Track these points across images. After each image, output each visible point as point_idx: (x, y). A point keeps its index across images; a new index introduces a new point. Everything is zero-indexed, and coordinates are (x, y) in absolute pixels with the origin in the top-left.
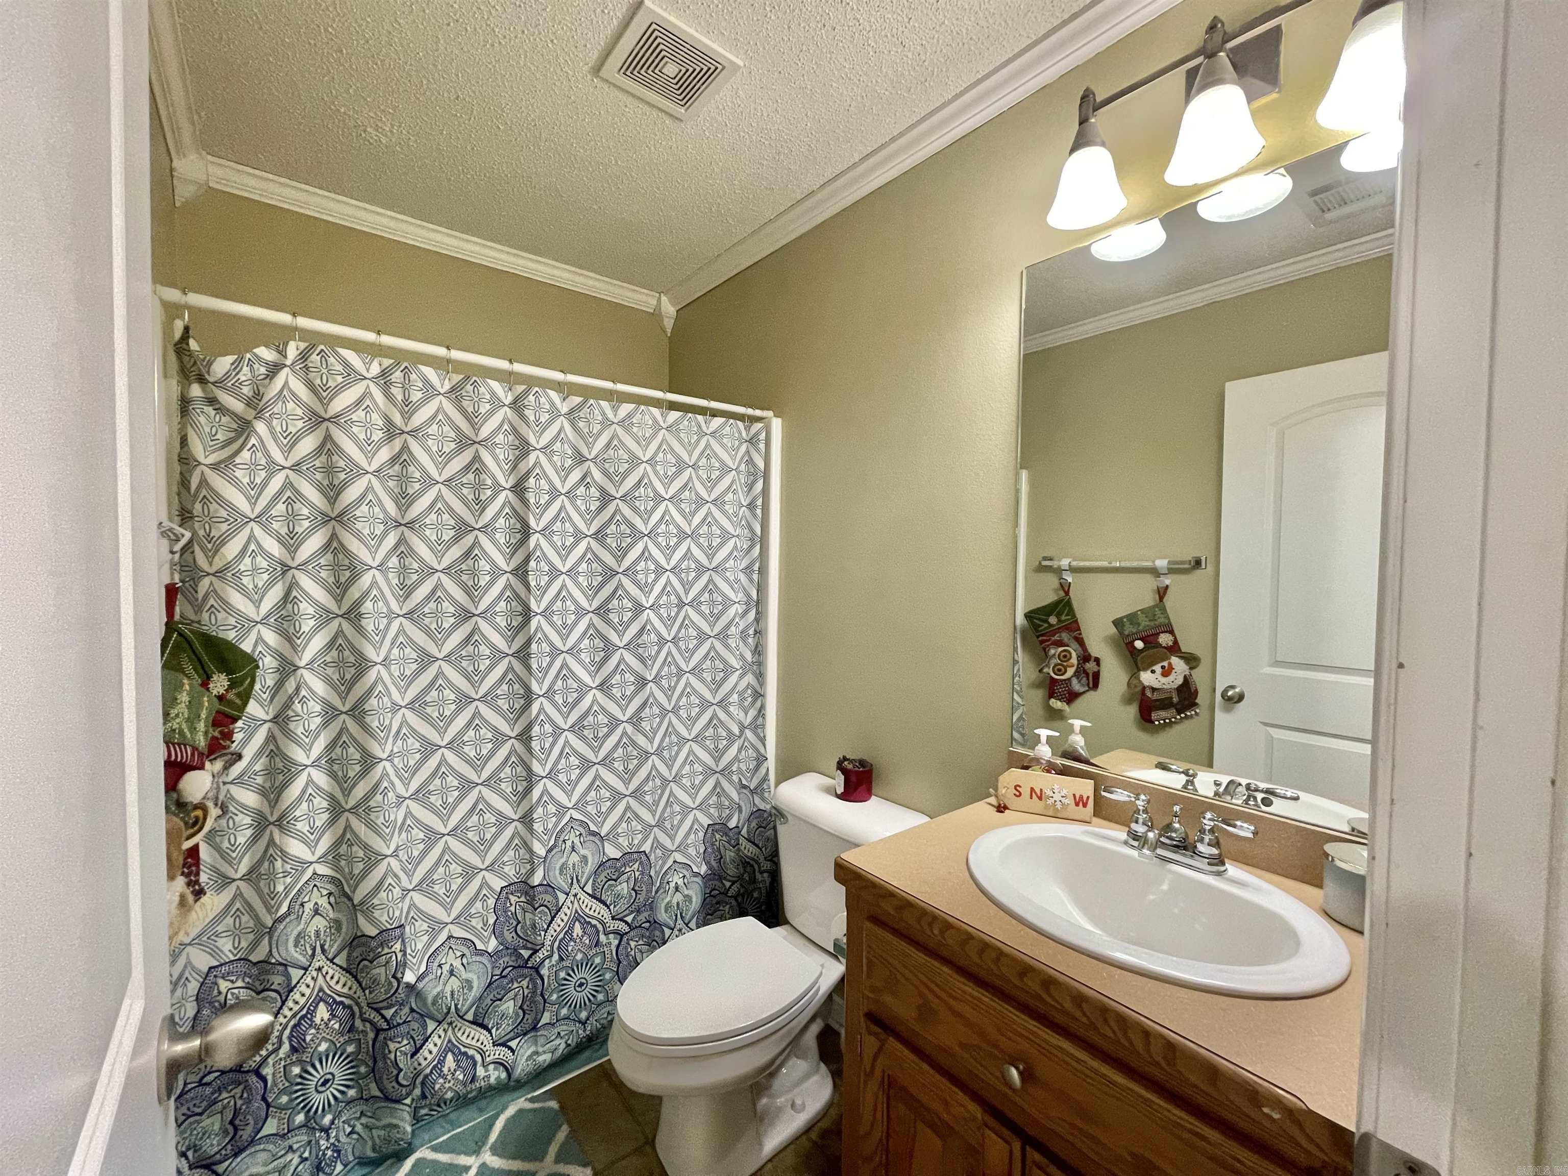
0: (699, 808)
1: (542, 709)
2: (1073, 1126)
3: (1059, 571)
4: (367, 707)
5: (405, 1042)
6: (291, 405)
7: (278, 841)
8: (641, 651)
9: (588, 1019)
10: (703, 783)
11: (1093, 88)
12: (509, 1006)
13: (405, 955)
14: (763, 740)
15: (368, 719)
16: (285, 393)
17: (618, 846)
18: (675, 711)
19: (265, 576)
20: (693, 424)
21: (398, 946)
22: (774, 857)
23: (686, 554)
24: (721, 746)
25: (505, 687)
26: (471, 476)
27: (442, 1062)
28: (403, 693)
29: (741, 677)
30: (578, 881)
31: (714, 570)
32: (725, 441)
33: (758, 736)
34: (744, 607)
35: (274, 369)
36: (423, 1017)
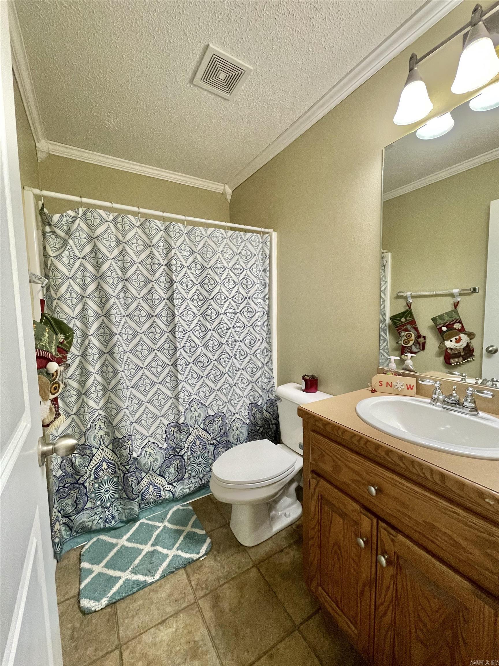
0: (245, 397)
1: (181, 354)
2: (398, 511)
3: (406, 298)
4: (114, 351)
5: (134, 478)
6: (81, 233)
7: (85, 400)
8: (219, 331)
9: (203, 477)
10: (247, 386)
11: (416, 53)
12: (172, 470)
13: (132, 446)
14: (271, 370)
15: (115, 356)
16: (79, 228)
17: (213, 410)
18: (235, 356)
19: (76, 300)
20: (239, 236)
21: (130, 443)
22: (277, 418)
23: (237, 292)
24: (254, 372)
25: (166, 345)
26: (150, 260)
27: (148, 488)
28: (128, 346)
29: (261, 344)
30: (197, 423)
31: (250, 298)
32: (252, 243)
33: (269, 368)
34: (262, 314)
35: (75, 219)
36: (141, 470)
